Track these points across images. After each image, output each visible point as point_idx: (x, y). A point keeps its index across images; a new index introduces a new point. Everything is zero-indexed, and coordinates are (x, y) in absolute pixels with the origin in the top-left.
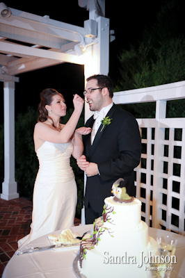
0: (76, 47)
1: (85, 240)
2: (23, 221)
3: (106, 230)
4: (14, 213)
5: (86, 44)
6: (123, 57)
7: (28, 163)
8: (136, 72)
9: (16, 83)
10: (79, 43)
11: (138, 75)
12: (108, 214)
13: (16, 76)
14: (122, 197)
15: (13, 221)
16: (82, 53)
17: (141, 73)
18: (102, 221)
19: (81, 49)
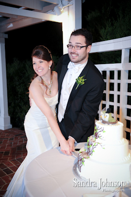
0: (56, 8)
1: (81, 153)
2: (18, 145)
3: (99, 144)
4: (10, 139)
5: (63, 5)
6: (89, 16)
7: (17, 102)
8: (101, 28)
9: (5, 39)
10: (58, 5)
11: (103, 30)
12: (99, 133)
13: (6, 33)
14: (109, 121)
15: (11, 145)
16: (60, 13)
17: (105, 29)
18: (94, 138)
19: (60, 9)
